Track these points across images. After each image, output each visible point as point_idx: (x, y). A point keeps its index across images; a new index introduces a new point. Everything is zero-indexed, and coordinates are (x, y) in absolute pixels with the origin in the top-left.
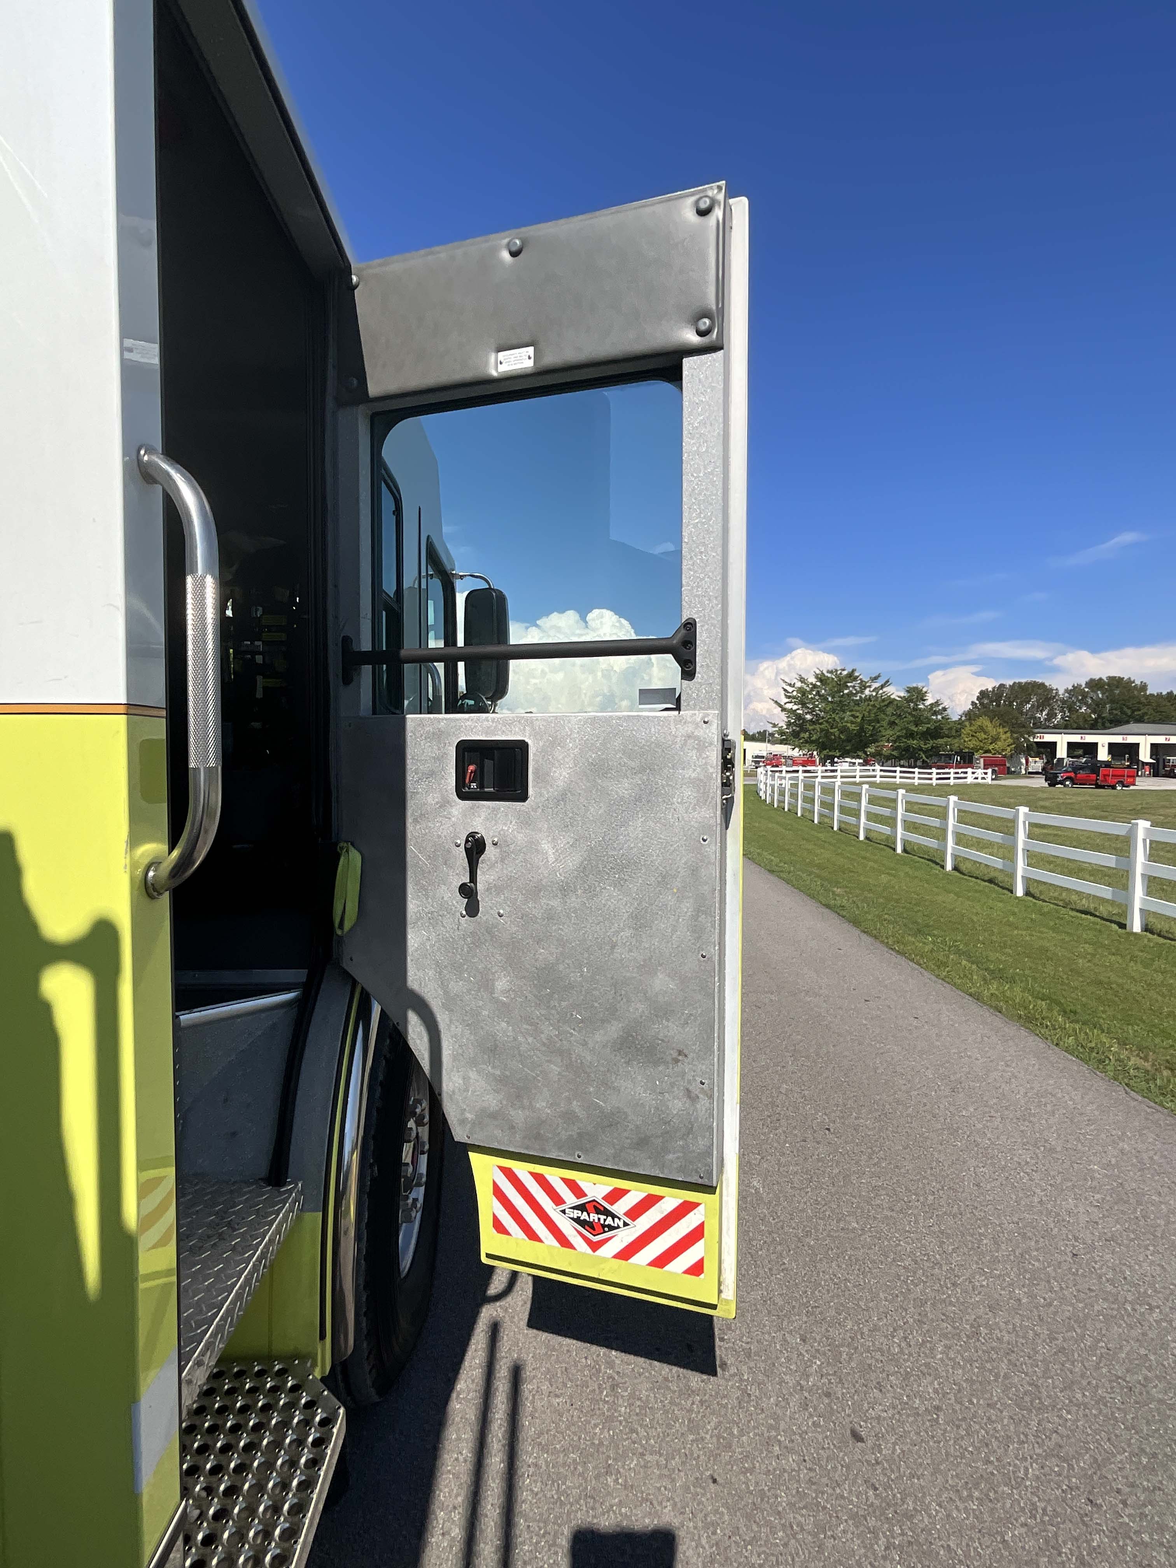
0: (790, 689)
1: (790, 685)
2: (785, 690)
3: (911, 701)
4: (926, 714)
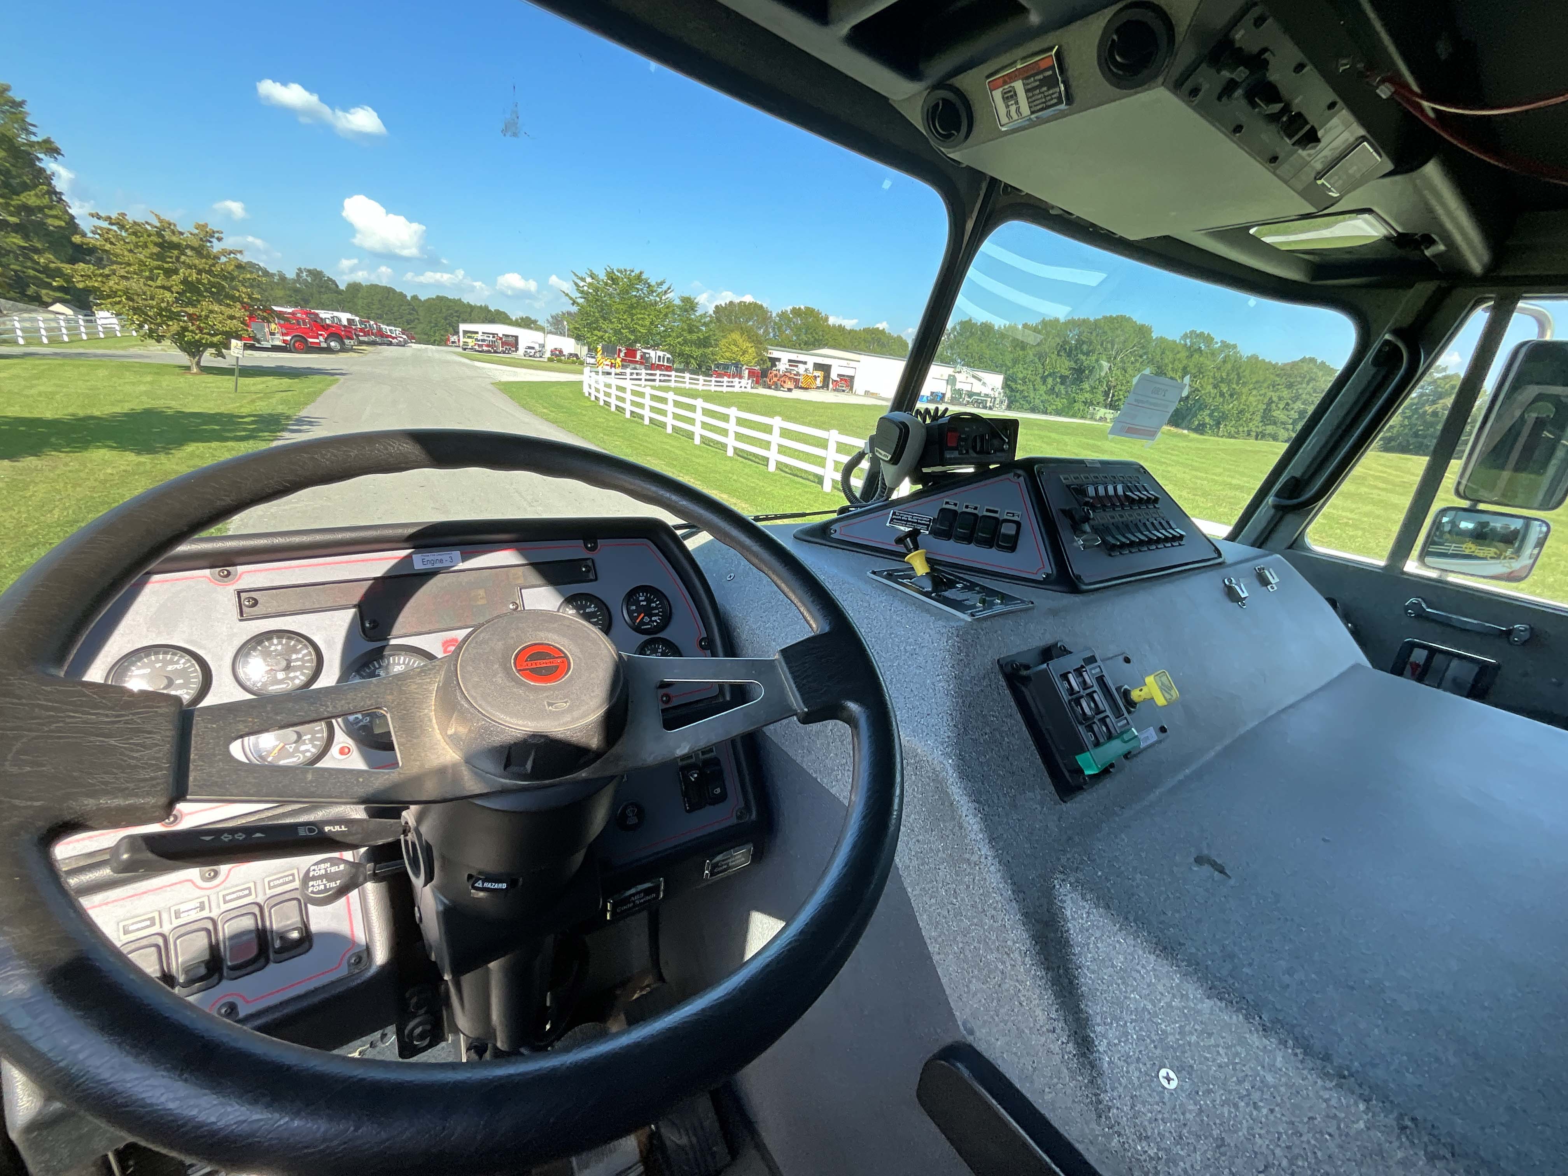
0: (582, 284)
1: (583, 280)
2: (576, 284)
3: (686, 311)
4: (695, 323)
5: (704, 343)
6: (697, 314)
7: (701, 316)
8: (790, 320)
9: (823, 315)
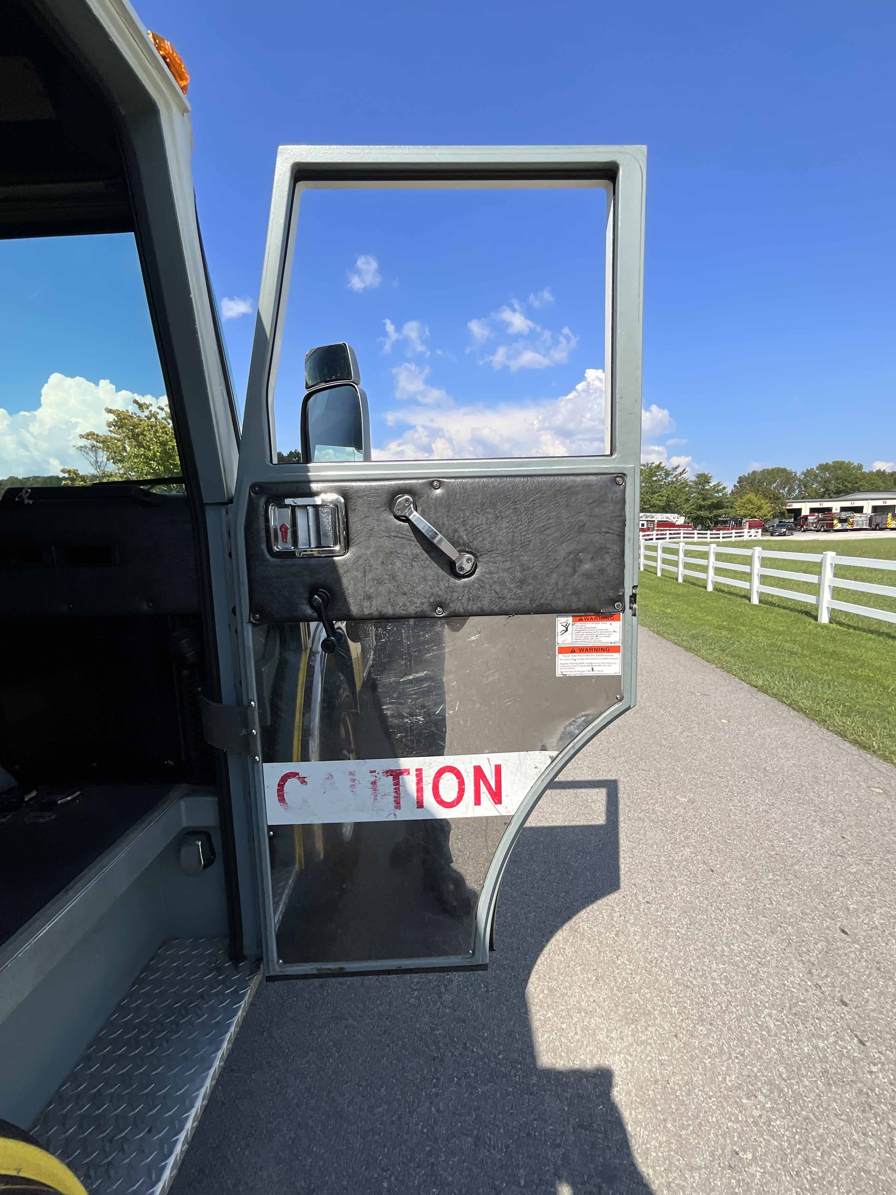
3: (700, 483)
4: (711, 492)
5: (718, 505)
6: (711, 485)
7: (714, 486)
8: (816, 476)
9: (856, 464)
